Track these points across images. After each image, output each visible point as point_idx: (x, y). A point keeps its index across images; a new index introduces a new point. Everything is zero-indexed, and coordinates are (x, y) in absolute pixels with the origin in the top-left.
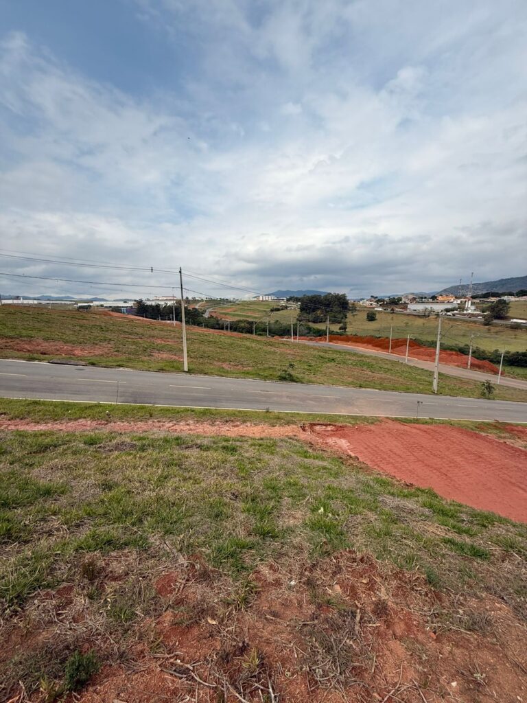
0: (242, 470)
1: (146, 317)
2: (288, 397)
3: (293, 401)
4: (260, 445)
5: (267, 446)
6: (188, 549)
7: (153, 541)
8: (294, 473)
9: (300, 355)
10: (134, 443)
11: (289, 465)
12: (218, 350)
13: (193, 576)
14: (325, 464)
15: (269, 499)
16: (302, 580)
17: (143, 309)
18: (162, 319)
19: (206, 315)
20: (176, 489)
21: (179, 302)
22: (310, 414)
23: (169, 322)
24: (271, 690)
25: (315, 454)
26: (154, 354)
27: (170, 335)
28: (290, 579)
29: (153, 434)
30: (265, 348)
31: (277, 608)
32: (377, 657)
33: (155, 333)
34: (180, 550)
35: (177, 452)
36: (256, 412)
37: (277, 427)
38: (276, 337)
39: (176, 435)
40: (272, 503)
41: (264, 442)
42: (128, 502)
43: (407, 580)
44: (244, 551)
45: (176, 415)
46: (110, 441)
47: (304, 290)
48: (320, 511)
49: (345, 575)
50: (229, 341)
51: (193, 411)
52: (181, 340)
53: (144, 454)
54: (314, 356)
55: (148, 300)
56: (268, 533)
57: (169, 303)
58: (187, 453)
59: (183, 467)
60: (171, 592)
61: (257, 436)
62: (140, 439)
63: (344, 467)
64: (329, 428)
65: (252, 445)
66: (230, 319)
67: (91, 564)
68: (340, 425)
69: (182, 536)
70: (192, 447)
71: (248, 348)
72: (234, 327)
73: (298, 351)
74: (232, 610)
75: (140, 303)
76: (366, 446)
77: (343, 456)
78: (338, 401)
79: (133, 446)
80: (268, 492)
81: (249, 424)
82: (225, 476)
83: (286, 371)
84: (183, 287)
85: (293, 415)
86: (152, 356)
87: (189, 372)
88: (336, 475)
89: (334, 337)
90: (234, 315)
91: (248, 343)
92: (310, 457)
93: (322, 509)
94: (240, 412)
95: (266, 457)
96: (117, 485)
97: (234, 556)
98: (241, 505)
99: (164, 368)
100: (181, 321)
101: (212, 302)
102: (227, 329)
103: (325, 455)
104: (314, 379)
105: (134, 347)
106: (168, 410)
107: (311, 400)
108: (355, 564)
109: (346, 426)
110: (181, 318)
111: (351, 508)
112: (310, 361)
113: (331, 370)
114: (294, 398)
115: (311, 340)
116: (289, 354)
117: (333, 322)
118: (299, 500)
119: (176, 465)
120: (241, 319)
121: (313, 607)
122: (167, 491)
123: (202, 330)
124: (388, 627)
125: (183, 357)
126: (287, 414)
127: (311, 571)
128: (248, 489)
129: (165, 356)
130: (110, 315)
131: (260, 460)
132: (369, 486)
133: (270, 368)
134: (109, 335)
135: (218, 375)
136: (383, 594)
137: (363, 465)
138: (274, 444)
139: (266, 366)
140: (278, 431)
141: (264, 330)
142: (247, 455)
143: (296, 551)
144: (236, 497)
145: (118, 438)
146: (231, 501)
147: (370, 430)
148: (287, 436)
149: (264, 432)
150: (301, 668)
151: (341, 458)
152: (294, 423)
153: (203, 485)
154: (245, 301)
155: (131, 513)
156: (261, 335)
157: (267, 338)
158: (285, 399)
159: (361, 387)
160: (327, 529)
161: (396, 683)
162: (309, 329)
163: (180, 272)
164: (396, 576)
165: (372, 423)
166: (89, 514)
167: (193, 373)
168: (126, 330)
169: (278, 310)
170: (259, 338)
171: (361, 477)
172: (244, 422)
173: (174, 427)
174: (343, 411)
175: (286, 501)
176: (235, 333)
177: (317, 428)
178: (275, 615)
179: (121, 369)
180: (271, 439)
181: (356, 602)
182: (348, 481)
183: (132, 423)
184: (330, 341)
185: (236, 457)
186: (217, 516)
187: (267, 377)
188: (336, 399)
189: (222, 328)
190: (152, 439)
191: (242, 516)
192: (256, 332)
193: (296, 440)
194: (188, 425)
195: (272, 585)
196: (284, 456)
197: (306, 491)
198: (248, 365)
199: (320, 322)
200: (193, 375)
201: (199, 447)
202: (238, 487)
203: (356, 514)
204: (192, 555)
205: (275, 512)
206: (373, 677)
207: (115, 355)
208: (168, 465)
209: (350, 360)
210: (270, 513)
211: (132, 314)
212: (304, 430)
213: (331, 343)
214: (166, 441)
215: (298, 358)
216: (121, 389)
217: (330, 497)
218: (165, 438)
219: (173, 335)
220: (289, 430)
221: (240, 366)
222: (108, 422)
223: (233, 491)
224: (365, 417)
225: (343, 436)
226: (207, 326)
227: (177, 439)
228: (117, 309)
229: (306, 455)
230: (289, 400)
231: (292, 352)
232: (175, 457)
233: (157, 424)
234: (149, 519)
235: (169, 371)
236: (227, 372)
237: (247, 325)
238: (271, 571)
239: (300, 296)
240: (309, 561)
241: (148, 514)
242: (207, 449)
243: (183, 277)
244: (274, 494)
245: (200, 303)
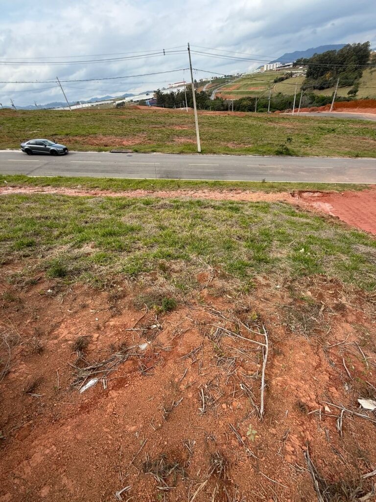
0: (244, 222)
1: (165, 107)
2: (282, 169)
3: (286, 173)
4: (257, 207)
5: (262, 207)
6: (213, 263)
7: (192, 257)
8: (282, 225)
9: (299, 128)
10: (172, 204)
11: (279, 221)
12: (224, 131)
13: (217, 276)
14: (308, 221)
15: (263, 241)
16: (285, 286)
17: (163, 100)
18: (177, 108)
19: (213, 98)
20: (201, 231)
21: (189, 87)
22: (301, 183)
23: (182, 109)
24: (264, 328)
25: (300, 213)
26: (174, 139)
27: (185, 121)
28: (277, 285)
29: (182, 199)
30: (265, 125)
31: (268, 296)
32: (332, 328)
33: (174, 120)
34: (208, 263)
35: (199, 210)
36: (254, 183)
37: (271, 194)
38: (277, 112)
39: (197, 199)
40: (266, 244)
41: (260, 205)
42: (176, 237)
43: (365, 296)
44: (246, 267)
45: (195, 186)
46: (158, 203)
47: (315, 47)
48: (301, 251)
49: (316, 287)
50: (233, 121)
51: (207, 183)
52: (194, 125)
53: (179, 211)
54: (314, 128)
55: (164, 89)
56: (263, 260)
57: (182, 89)
58: (206, 210)
59: (204, 219)
60: (205, 281)
61: (255, 200)
62: (175, 202)
63: (324, 224)
64: (316, 195)
65: (250, 207)
66: (233, 98)
67: (163, 264)
68: (327, 192)
69: (208, 256)
70: (208, 207)
71: (250, 126)
72: (238, 107)
73: (298, 124)
74: (240, 294)
75: (158, 93)
76: (347, 209)
77: (325, 216)
78: (330, 171)
79: (171, 206)
80: (263, 237)
81: (248, 192)
82: (232, 226)
83: (283, 146)
84: (193, 68)
85: (285, 184)
86: (174, 141)
87: (202, 152)
88: (317, 229)
89: (342, 103)
90: (237, 93)
91: (249, 121)
92: (296, 216)
93: (303, 250)
94: (241, 183)
95: (261, 215)
96: (167, 228)
97: (241, 269)
98: (244, 243)
99: (183, 150)
100: (193, 107)
101: (218, 82)
102: (231, 109)
103: (309, 215)
104: (309, 152)
105: (160, 135)
106: (189, 183)
107: (302, 171)
108: (326, 283)
109: (333, 193)
110: (193, 103)
111: (327, 251)
112: (308, 134)
113: (328, 141)
114: (288, 170)
115: (313, 110)
116: (288, 128)
117: (343, 85)
118: (286, 243)
119: (199, 218)
120: (245, 96)
121: (291, 300)
122: (196, 232)
123: (209, 113)
124: (343, 316)
125: (196, 140)
126: (280, 183)
127: (291, 282)
128: (249, 234)
129: (183, 140)
130: (139, 109)
131: (256, 216)
132: (345, 237)
133: (268, 144)
134: (142, 127)
135: (224, 154)
136: (343, 300)
137: (342, 223)
138: (268, 206)
139: (265, 142)
140: (271, 197)
141: (265, 106)
142: (247, 213)
143: (282, 271)
144: (240, 238)
145: (162, 201)
146: (237, 241)
147: (356, 196)
148: (279, 200)
149: (259, 197)
150: (282, 324)
151: (323, 217)
152: (285, 190)
153: (218, 230)
154: (248, 75)
155: (177, 243)
156: (262, 111)
157: (269, 114)
158: (279, 171)
159: (357, 156)
160: (306, 261)
161: (343, 341)
162: (313, 98)
163: (189, 49)
164: (357, 292)
165: (360, 190)
166: (155, 241)
167: (205, 153)
168: (153, 120)
169: (282, 80)
170: (261, 115)
171: (339, 231)
172: (245, 190)
173: (195, 194)
174: (333, 180)
175: (276, 243)
176: (239, 112)
177: (305, 195)
178: (267, 299)
179: (155, 153)
180: (265, 203)
181: (322, 301)
182: (327, 233)
183: (168, 192)
184: (334, 109)
185: (239, 214)
186: (228, 248)
187: (265, 152)
188: (328, 169)
189: (227, 110)
190: (182, 202)
191: (245, 250)
192: (257, 109)
193: (286, 203)
194: (204, 193)
195: (265, 286)
196: (275, 215)
197: (290, 238)
198: (249, 143)
199: (328, 87)
200: (205, 155)
201: (214, 207)
202: (242, 232)
203: (330, 254)
204: (215, 266)
205: (267, 249)
206: (327, 336)
207: (149, 143)
208: (195, 217)
209: (352, 128)
210: (264, 249)
211: (154, 106)
212: (293, 196)
213: (335, 112)
214: (191, 203)
215: (297, 132)
216: (157, 169)
217: (310, 243)
218: (190, 201)
219: (187, 120)
220: (280, 196)
221: (242, 144)
222: (154, 191)
223: (238, 235)
224: (354, 185)
225: (328, 201)
226: (214, 109)
227: (198, 202)
228: (143, 103)
229: (293, 214)
230: (282, 172)
231: (291, 126)
232: (198, 213)
233: (184, 193)
234: (188, 246)
235: (187, 153)
236: (232, 150)
237: (250, 103)
238: (264, 279)
239: (308, 57)
240: (290, 277)
241: (187, 244)
242: (219, 208)
243: (191, 54)
244: (267, 239)
245: (207, 85)
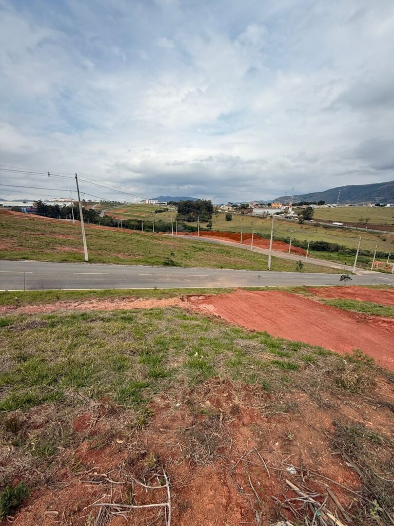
0: (137, 333)
1: (47, 216)
2: (170, 277)
3: (174, 280)
4: (151, 314)
5: (156, 314)
6: (98, 395)
7: (68, 394)
8: (176, 331)
9: (179, 245)
10: (44, 321)
11: (173, 326)
12: (114, 244)
13: (104, 413)
14: (198, 323)
15: (159, 351)
16: (184, 402)
17: (42, 209)
18: (62, 218)
19: (102, 215)
20: (85, 353)
21: (76, 204)
22: (188, 289)
23: (68, 220)
24: (165, 475)
25: (191, 316)
26: (56, 247)
27: (71, 232)
28: (176, 403)
29: (61, 313)
30: (151, 241)
31: (168, 423)
32: (233, 439)
33: (57, 230)
34: (92, 397)
35: (83, 325)
36: (146, 290)
37: (163, 300)
38: (160, 233)
39: (82, 312)
40: (161, 354)
41: (154, 312)
42: (43, 368)
43: (251, 390)
44: (142, 389)
45: (81, 297)
46: (22, 322)
47: (180, 196)
48: (195, 355)
49: (213, 394)
50: (122, 236)
51: (95, 292)
52: (81, 235)
53: (54, 330)
54: (189, 247)
55: (47, 201)
56: (159, 374)
57: (68, 204)
58: (92, 325)
59: (90, 336)
60: (86, 428)
61: (148, 307)
62: (50, 318)
63: (211, 324)
64: (201, 298)
65: (144, 315)
66: (122, 219)
67: (14, 420)
68: (208, 295)
69: (92, 387)
70: (96, 320)
71: (138, 241)
72: (126, 225)
73: (177, 243)
74: (135, 431)
75: (39, 204)
76: (225, 308)
77: (211, 316)
78: (207, 278)
79: (43, 324)
80: (158, 347)
81: (141, 299)
82: (124, 339)
83: (168, 258)
84: (80, 190)
85: (175, 290)
86: (55, 249)
87: (90, 261)
88: (206, 329)
89: (204, 232)
90: (126, 215)
91: (138, 238)
92: (188, 319)
93: (197, 353)
94: (134, 291)
95: (156, 322)
96: (31, 356)
97: (135, 395)
98: (138, 358)
99: (67, 259)
100: (80, 220)
101: (105, 204)
102: (120, 226)
103: (198, 317)
104: (189, 264)
105: (37, 242)
106: (73, 293)
107: (187, 278)
108: (219, 385)
109: (212, 296)
110: (80, 217)
111: (216, 350)
112: (186, 251)
113: (201, 257)
114: (175, 278)
115: (186, 234)
116: (170, 245)
117: (202, 221)
118: (181, 349)
119: (83, 335)
120: (132, 218)
121: (192, 418)
122: (78, 356)
123: (99, 227)
124: (240, 420)
125: (83, 250)
126: (170, 290)
127: (190, 395)
128: (143, 347)
129: (67, 249)
130: (10, 214)
131: (151, 324)
132: (228, 334)
133: (156, 256)
134: (11, 232)
135: (114, 263)
136: (236, 401)
137: (223, 321)
138: (162, 312)
139: (153, 255)
140: (164, 303)
141: (151, 227)
142: (141, 322)
143: (179, 383)
144: (134, 353)
145: (29, 318)
146: (130, 357)
147: (228, 297)
148: (171, 306)
149: (153, 304)
150: (185, 457)
151: (209, 318)
152: (175, 296)
153: (107, 347)
154: (133, 204)
155: (47, 376)
156: (148, 231)
157: (153, 234)
158: (168, 279)
159: (222, 268)
160: (201, 366)
161: (244, 451)
162: (185, 226)
163: (76, 178)
164: (244, 388)
165: (230, 292)
166: (7, 382)
167: (93, 262)
168: (28, 227)
169: (161, 211)
170: (147, 233)
171: (222, 329)
172: (138, 298)
173: (80, 306)
174: (210, 285)
175: (172, 351)
176: (127, 230)
177: (192, 298)
178: (166, 427)
179: (26, 261)
180: (159, 309)
181: (220, 409)
182: (214, 333)
183: (41, 306)
184: (200, 235)
185: (133, 324)
186: (120, 368)
187: (154, 263)
188: (205, 277)
189: (116, 226)
190: (61, 317)
191: (139, 366)
192: (144, 229)
193: (177, 308)
194: (91, 303)
195: (163, 408)
196: (169, 320)
197: (186, 343)
198: (139, 255)
199: (193, 221)
200: (93, 264)
201: (103, 319)
202: (135, 345)
203: (219, 353)
204: (101, 399)
205: (164, 360)
206: (231, 452)
207: (19, 249)
208: (77, 335)
209: (214, 249)
210: (160, 361)
211: (33, 214)
212: (183, 300)
213: (201, 237)
214: (73, 317)
215: (177, 249)
216: (27, 278)
217: (202, 345)
218: (72, 315)
219: (73, 231)
220: (172, 302)
221: (132, 256)
222: (17, 306)
223: (131, 349)
224: (225, 288)
225: (210, 303)
226: (103, 224)
227: (83, 315)
228: (17, 209)
229: (185, 318)
230: (171, 279)
231: (172, 244)
232: (82, 329)
233: (64, 305)
234: (63, 378)
235: (71, 262)
236: (122, 261)
237: (137, 224)
238: (162, 400)
239: (177, 201)
240: (189, 389)
241: (62, 375)
242: (109, 320)
243: (78, 182)
244: (163, 348)
245: (96, 205)
